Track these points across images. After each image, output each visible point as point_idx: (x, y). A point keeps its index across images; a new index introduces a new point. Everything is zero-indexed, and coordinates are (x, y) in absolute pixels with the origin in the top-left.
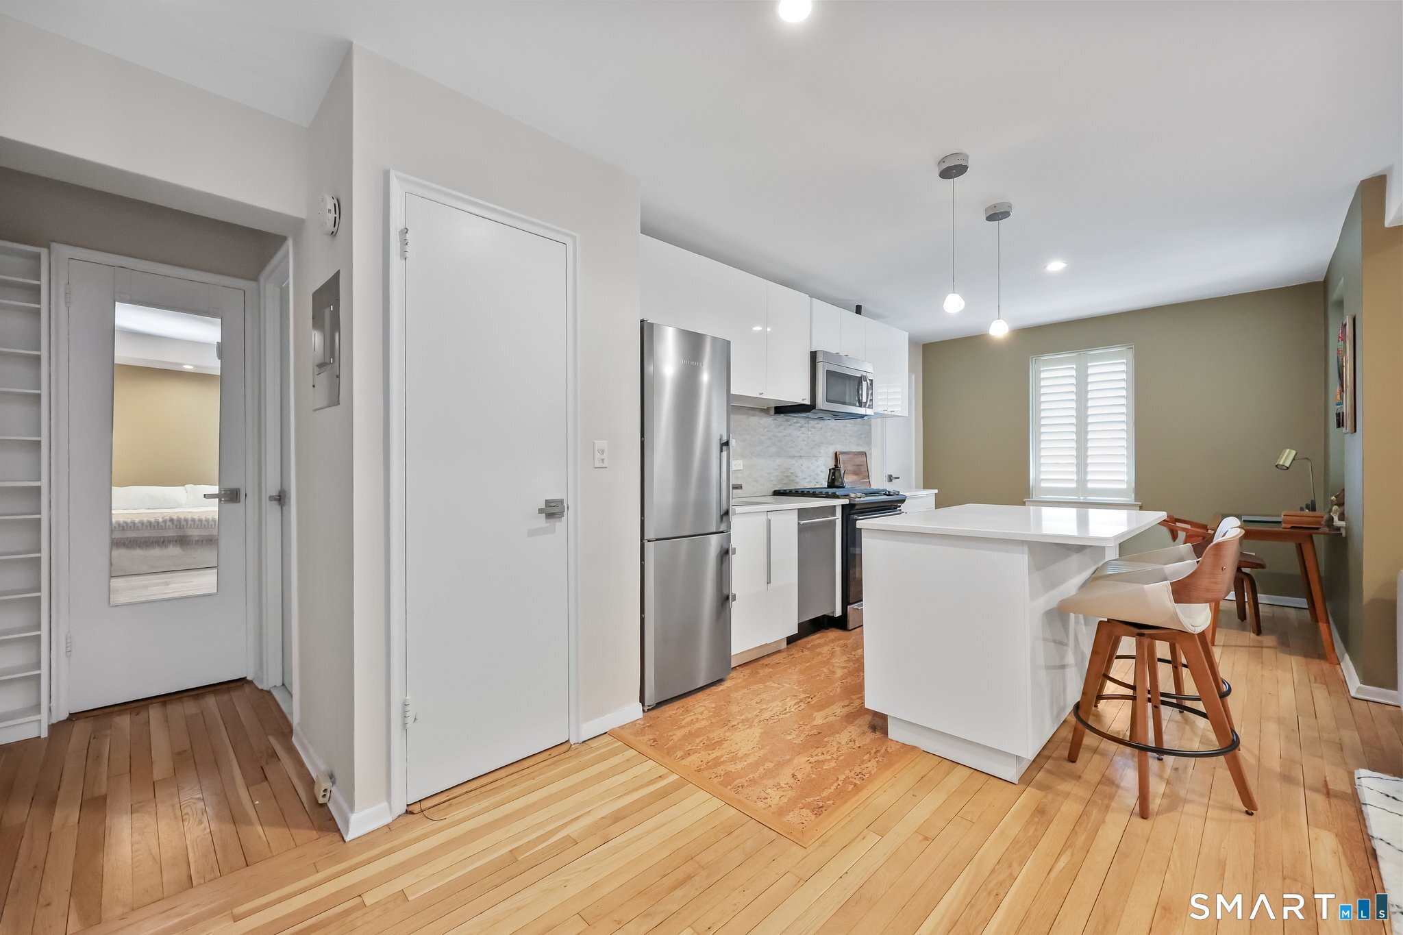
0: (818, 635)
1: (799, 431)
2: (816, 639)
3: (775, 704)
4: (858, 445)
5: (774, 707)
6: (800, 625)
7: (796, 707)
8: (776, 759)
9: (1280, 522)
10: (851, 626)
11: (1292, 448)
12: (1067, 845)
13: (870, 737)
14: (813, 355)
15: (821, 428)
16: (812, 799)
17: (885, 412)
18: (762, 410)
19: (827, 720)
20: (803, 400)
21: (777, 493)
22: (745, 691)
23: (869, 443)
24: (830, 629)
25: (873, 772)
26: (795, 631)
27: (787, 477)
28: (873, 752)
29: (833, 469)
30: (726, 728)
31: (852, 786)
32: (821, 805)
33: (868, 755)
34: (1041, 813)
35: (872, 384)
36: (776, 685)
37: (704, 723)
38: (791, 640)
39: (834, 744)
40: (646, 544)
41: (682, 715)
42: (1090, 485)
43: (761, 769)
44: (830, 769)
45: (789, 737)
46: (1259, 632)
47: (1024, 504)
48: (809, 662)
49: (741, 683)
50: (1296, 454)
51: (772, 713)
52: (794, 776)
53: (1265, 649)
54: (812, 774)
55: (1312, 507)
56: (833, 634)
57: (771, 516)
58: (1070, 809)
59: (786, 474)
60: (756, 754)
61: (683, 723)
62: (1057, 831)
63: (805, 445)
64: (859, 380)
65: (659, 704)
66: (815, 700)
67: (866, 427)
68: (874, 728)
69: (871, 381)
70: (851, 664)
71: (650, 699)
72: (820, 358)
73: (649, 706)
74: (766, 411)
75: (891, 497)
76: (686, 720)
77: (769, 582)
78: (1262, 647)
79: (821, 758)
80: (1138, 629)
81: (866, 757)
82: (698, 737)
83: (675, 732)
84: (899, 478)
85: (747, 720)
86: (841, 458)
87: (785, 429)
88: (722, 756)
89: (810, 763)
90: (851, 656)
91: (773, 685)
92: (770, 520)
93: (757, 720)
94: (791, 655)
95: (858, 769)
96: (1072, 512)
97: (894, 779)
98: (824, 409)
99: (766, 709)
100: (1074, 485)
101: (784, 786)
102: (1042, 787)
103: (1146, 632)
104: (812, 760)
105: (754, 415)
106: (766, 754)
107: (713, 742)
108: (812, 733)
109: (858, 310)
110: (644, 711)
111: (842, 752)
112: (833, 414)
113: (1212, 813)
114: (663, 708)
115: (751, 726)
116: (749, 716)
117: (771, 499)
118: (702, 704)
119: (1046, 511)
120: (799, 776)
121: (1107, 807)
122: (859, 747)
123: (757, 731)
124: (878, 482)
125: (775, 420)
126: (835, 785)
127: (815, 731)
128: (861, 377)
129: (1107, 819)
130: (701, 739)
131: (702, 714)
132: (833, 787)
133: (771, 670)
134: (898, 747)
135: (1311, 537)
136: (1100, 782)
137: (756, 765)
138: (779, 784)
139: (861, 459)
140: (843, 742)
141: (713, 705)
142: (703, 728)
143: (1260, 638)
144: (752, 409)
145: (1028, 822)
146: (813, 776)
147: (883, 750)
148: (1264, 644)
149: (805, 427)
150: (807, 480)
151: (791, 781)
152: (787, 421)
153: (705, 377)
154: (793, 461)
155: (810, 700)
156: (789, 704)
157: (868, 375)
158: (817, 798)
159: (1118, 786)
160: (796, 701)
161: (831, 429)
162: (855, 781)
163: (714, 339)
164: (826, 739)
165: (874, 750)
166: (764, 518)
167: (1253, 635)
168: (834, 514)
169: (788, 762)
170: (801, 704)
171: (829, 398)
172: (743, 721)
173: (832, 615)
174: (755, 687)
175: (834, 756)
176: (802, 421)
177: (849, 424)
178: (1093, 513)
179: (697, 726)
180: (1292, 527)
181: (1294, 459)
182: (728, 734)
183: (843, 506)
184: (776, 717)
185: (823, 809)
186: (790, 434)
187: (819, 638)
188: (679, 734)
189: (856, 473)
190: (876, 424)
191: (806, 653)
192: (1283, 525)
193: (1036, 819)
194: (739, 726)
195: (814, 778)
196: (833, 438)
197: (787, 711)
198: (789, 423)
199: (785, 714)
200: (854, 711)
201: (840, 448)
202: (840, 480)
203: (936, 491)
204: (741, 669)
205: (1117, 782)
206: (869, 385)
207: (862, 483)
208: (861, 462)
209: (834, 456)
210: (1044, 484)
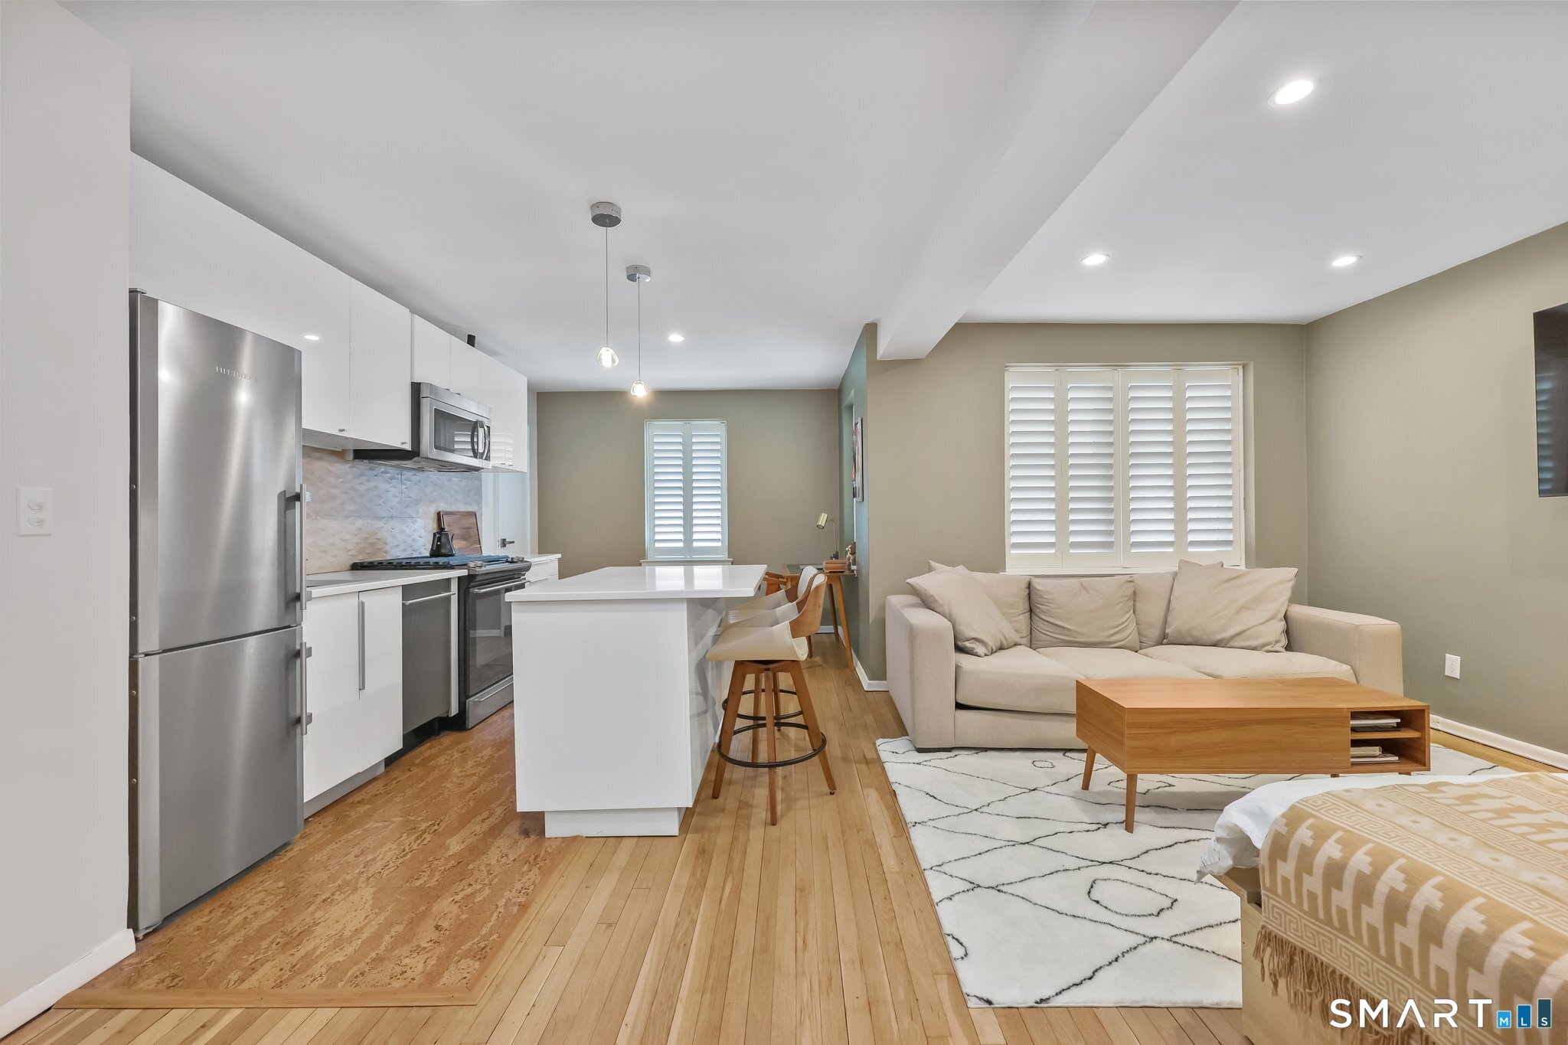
0: (427, 745)
1: (390, 483)
2: (426, 750)
3: (386, 848)
4: (466, 504)
5: (386, 853)
6: (405, 737)
7: (419, 841)
8: (407, 916)
10: (471, 723)
11: (825, 512)
12: (728, 872)
13: (524, 844)
14: (416, 389)
15: (419, 481)
16: (470, 944)
17: (503, 466)
18: (334, 453)
19: (466, 844)
20: (403, 443)
21: (356, 567)
22: (333, 846)
23: (479, 501)
24: (443, 734)
25: (537, 881)
26: (398, 745)
27: (372, 544)
28: (531, 859)
29: (438, 533)
30: (313, 907)
31: (517, 907)
32: (483, 946)
33: (527, 865)
34: (703, 853)
35: (489, 432)
36: (380, 824)
37: (271, 914)
38: (390, 761)
39: (483, 868)
40: (141, 660)
41: (221, 918)
42: (695, 544)
43: (387, 939)
44: (484, 899)
45: (418, 883)
47: (640, 565)
48: (423, 781)
49: (322, 838)
50: (828, 516)
51: (385, 860)
52: (437, 927)
54: (463, 914)
55: (836, 557)
56: (447, 739)
57: (364, 598)
58: (723, 839)
59: (370, 541)
60: (373, 923)
61: (229, 928)
62: (717, 864)
63: (398, 502)
64: (474, 427)
65: (168, 920)
66: (443, 826)
67: (476, 482)
68: (526, 833)
69: (488, 427)
70: (480, 768)
71: (149, 916)
72: (424, 392)
73: (147, 928)
74: (340, 455)
75: (512, 565)
76: (233, 923)
77: (362, 687)
79: (469, 890)
80: (766, 665)
81: (525, 868)
82: (264, 938)
83: (216, 948)
84: (513, 542)
85: (347, 884)
86: (446, 519)
87: (368, 481)
88: (316, 948)
89: (456, 902)
90: (478, 759)
91: (377, 825)
92: (363, 603)
93: (363, 878)
94: (394, 779)
95: (518, 885)
96: (680, 570)
97: (562, 878)
98: (431, 457)
99: (373, 860)
100: (681, 545)
101: (426, 945)
102: (700, 830)
103: (771, 666)
104: (457, 898)
105: (320, 459)
106: (389, 917)
107: (295, 934)
108: (450, 865)
109: (471, 340)
110: (137, 940)
111: (495, 873)
112: (442, 464)
113: (813, 802)
114: (178, 921)
115: (355, 890)
116: (348, 877)
117: (347, 575)
118: (260, 889)
119: (660, 570)
120: (445, 924)
121: (748, 826)
122: (515, 860)
123: (367, 893)
124: (490, 548)
125: (354, 467)
126: (496, 914)
127: (453, 862)
128: (476, 422)
129: (751, 838)
130: (271, 939)
131: (262, 903)
132: (493, 919)
133: (368, 806)
134: (559, 843)
135: (839, 579)
136: (739, 808)
137: (377, 937)
138: (418, 946)
139: (470, 521)
140: (493, 862)
141: (281, 884)
142: (270, 923)
145: (695, 867)
146: (464, 916)
147: (543, 853)
149: (396, 479)
150: (402, 548)
151: (434, 935)
152: (371, 469)
153: (243, 397)
154: (380, 524)
155: (436, 827)
156: (407, 842)
157: (484, 420)
158: (476, 940)
159: (752, 806)
160: (418, 834)
161: (432, 482)
162: (519, 900)
163: (258, 337)
164: (470, 867)
165: (533, 857)
166: (354, 601)
168: (448, 589)
169: (424, 914)
170: (424, 836)
171: (437, 444)
172: (340, 888)
173: (445, 715)
174: (349, 836)
175: (486, 882)
176: (393, 471)
177: (455, 478)
178: (698, 570)
179: (257, 924)
181: (827, 520)
182: (319, 914)
183: (459, 578)
184: (392, 864)
185: (487, 949)
186: (376, 487)
187: (430, 748)
188: (222, 950)
189: (464, 538)
190: (487, 479)
191: (415, 770)
193: (700, 861)
194: (335, 897)
195: (466, 918)
196: (435, 494)
197: (407, 850)
198: (374, 473)
199: (405, 856)
200: (497, 821)
201: (443, 507)
202: (448, 547)
203: (559, 556)
204: (317, 819)
205: (750, 803)
206: (487, 432)
207: (472, 550)
208: (470, 524)
209: (436, 516)
210: (657, 545)
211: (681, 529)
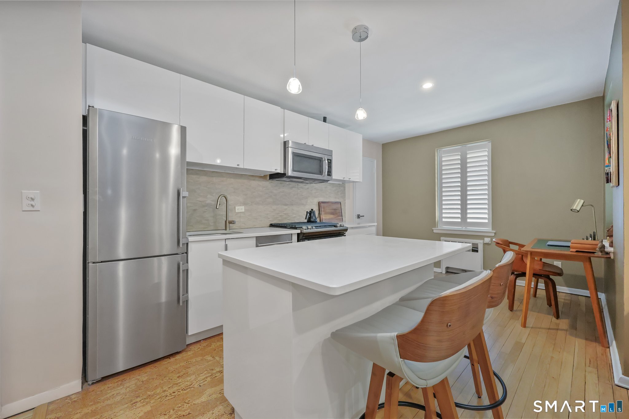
1: (291, 190)
4: (336, 198)
9: (569, 247)
11: (581, 199)
14: (285, 144)
15: (308, 188)
17: (345, 179)
18: (261, 177)
21: (271, 226)
23: (344, 197)
29: (310, 211)
40: (88, 265)
42: (469, 220)
46: (558, 317)
50: (584, 202)
53: (559, 332)
55: (594, 237)
57: (228, 242)
63: (296, 198)
65: (105, 378)
67: (343, 188)
69: (330, 160)
72: (289, 145)
73: (93, 381)
74: (264, 177)
78: (558, 329)
84: (364, 216)
86: (323, 205)
87: (279, 189)
92: (227, 245)
98: (292, 176)
100: (459, 220)
105: (254, 180)
109: (325, 120)
114: (107, 381)
125: (272, 182)
128: (322, 158)
135: (590, 258)
139: (339, 206)
143: (558, 321)
144: (253, 176)
148: (560, 327)
149: (295, 187)
152: (281, 183)
154: (286, 207)
161: (315, 188)
166: (223, 243)
167: (554, 319)
171: (295, 169)
176: (293, 184)
180: (577, 251)
181: (582, 206)
183: (298, 234)
186: (284, 191)
189: (333, 214)
190: (349, 186)
192: (571, 250)
196: (317, 194)
198: (283, 185)
201: (322, 199)
204: (195, 345)
206: (330, 162)
207: (336, 219)
208: (337, 207)
209: (318, 204)
210: (444, 220)
211: (459, 211)
